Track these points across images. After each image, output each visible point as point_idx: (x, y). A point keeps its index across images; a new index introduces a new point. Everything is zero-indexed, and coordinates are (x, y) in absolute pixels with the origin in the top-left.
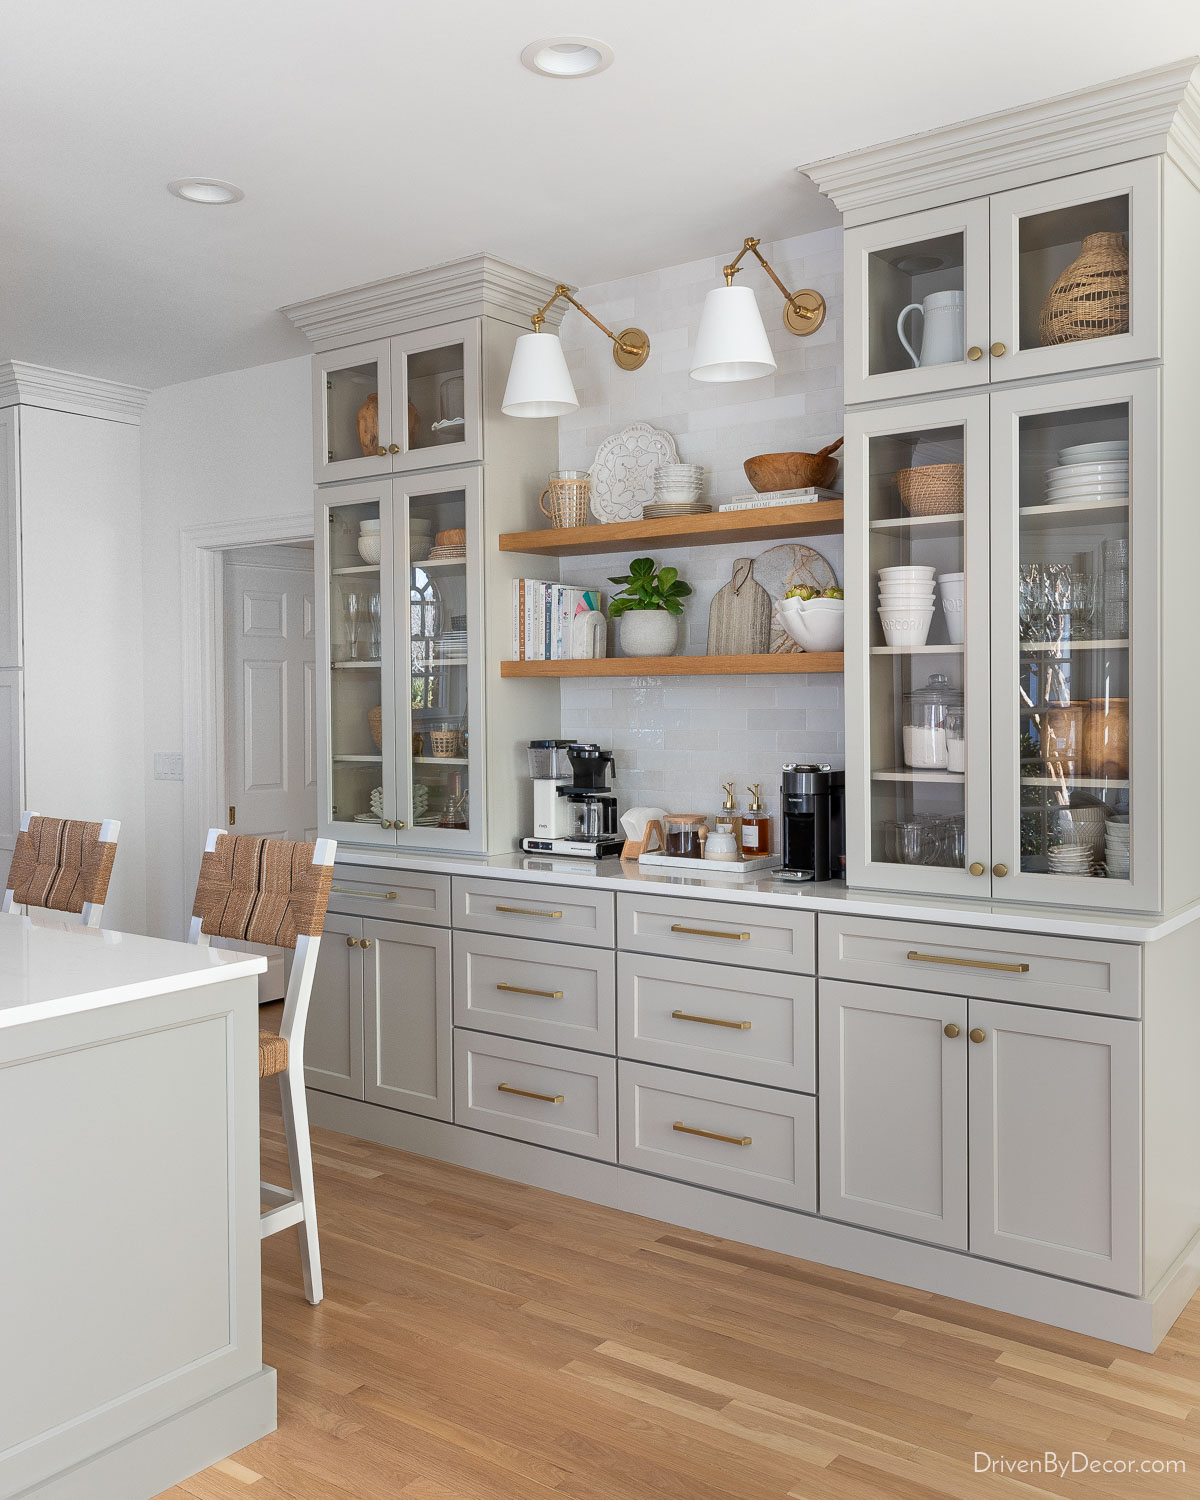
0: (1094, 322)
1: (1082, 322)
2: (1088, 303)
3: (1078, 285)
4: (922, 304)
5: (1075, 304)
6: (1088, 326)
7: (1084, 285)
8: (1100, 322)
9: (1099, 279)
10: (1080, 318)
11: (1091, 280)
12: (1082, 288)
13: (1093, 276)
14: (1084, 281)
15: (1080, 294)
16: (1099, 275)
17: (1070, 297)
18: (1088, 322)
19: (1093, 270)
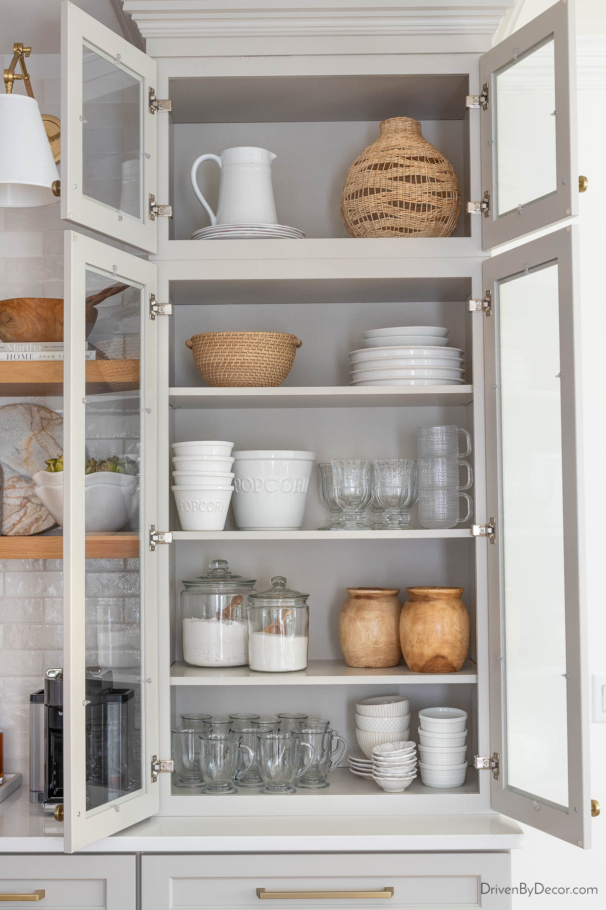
0: (413, 205)
1: (401, 203)
2: (408, 185)
3: (396, 165)
4: (219, 155)
5: (395, 183)
6: (407, 208)
7: (402, 166)
8: (419, 206)
9: (416, 163)
10: (401, 198)
11: (408, 162)
12: (400, 169)
13: (409, 158)
14: (401, 162)
15: (399, 175)
16: (415, 159)
17: (389, 176)
18: (407, 204)
19: (408, 153)
